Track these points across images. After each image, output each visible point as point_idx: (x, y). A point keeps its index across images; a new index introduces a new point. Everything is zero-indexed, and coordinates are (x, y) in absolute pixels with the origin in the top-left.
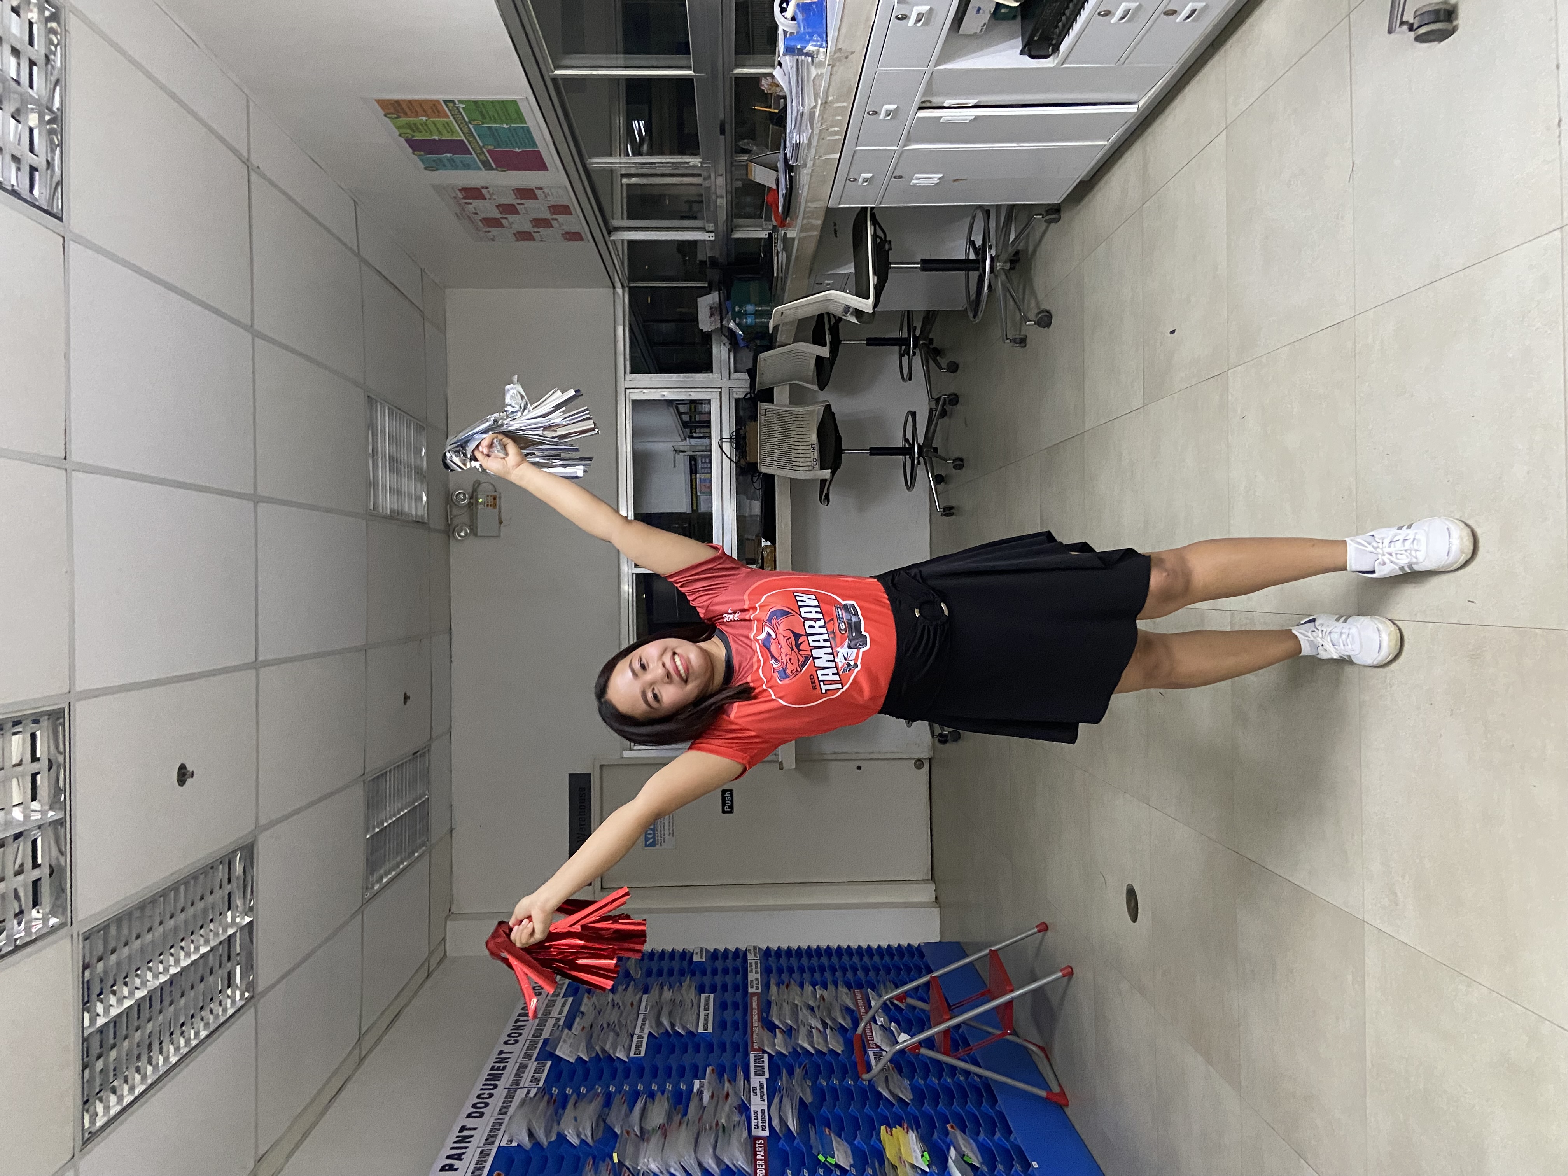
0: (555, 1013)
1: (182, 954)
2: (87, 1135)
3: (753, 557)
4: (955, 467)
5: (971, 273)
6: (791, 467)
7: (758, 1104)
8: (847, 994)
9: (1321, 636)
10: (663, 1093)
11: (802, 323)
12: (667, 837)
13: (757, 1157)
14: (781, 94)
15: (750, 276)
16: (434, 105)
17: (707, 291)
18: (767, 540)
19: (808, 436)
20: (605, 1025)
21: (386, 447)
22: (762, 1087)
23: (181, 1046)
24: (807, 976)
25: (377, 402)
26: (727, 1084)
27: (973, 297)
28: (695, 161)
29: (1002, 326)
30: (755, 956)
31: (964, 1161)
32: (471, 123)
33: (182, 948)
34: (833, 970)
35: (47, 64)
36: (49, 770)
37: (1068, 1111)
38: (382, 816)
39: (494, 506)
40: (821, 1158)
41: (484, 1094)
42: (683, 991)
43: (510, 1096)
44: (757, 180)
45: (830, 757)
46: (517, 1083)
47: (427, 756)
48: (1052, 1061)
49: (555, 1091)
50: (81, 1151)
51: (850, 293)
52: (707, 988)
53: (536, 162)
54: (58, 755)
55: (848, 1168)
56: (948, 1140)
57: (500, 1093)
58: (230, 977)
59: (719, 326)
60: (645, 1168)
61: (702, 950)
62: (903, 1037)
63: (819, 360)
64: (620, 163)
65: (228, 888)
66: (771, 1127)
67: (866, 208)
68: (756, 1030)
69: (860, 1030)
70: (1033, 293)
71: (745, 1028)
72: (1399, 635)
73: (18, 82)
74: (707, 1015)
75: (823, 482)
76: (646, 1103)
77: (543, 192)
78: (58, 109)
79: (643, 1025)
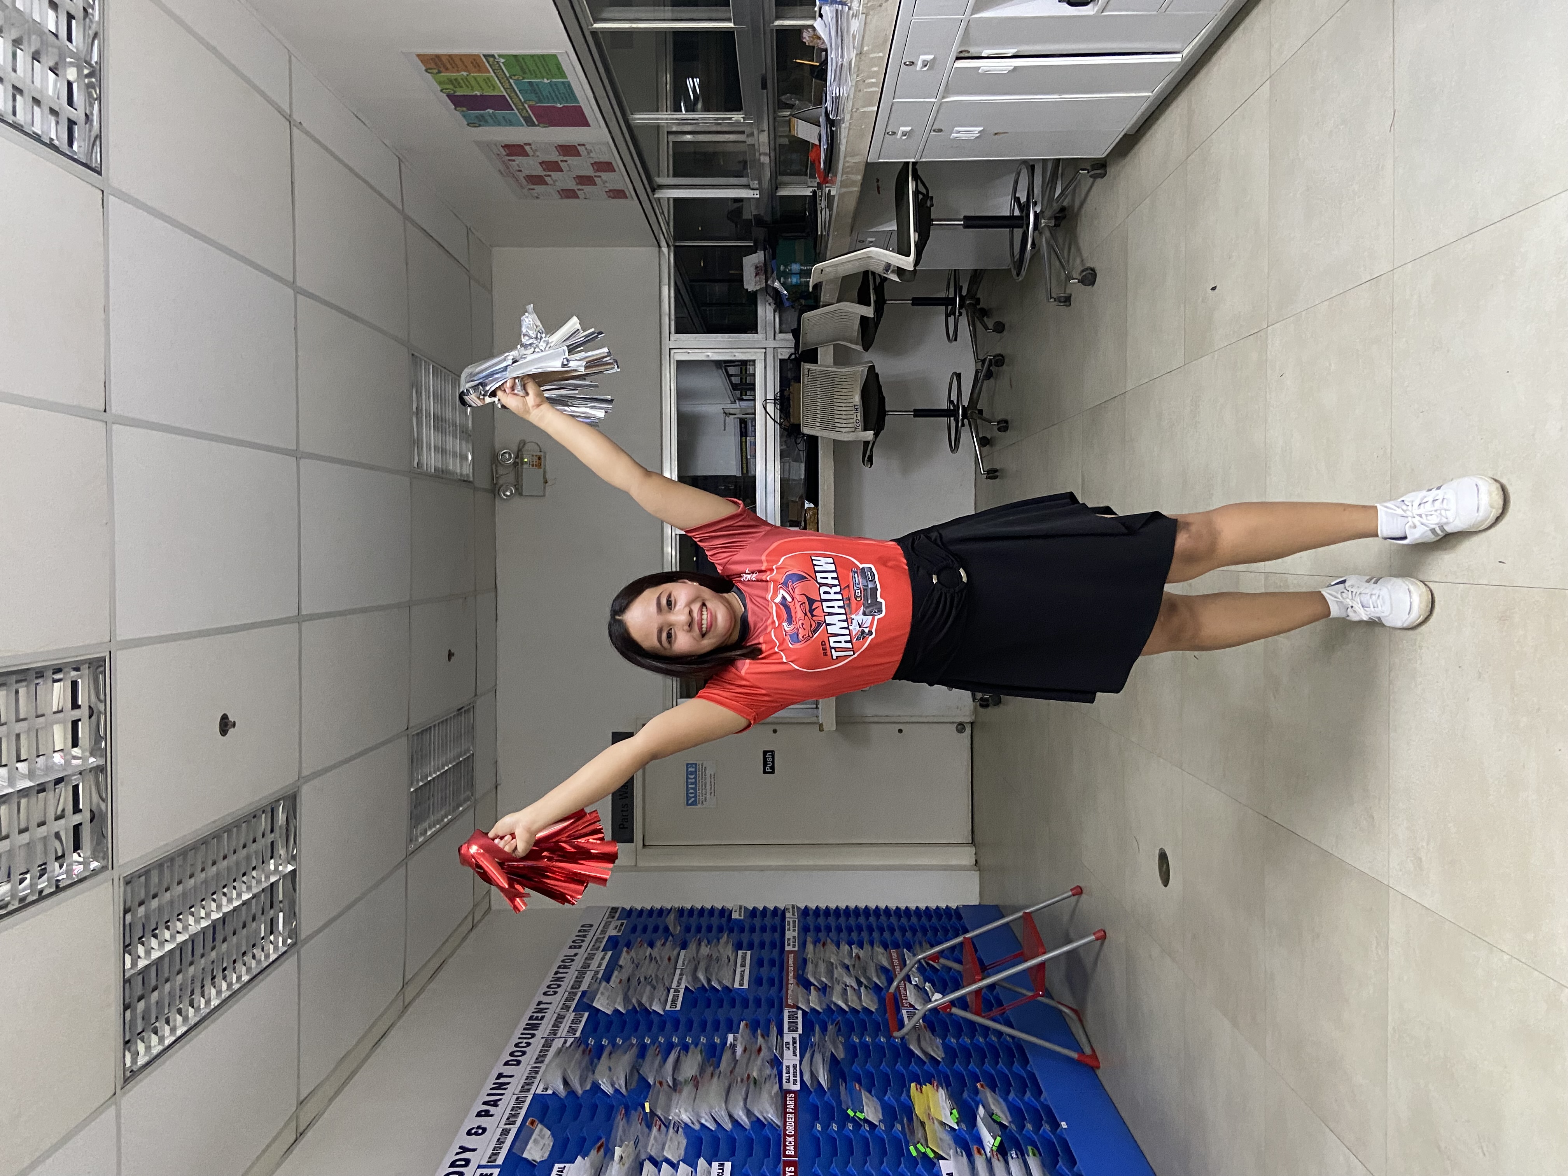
0: (594, 965)
1: (224, 900)
2: (128, 1074)
3: (795, 519)
4: (999, 429)
5: (1015, 230)
6: (833, 429)
7: (790, 1059)
8: (883, 954)
9: (1350, 597)
10: (696, 1045)
11: (846, 280)
12: (708, 796)
13: (788, 1110)
14: (823, 47)
15: (796, 234)
16: (474, 60)
17: (751, 251)
18: (810, 501)
19: (851, 397)
20: (642, 979)
21: (430, 405)
22: (794, 1042)
23: (223, 990)
24: (844, 935)
25: (421, 360)
26: (760, 1039)
27: (1017, 257)
28: (737, 117)
29: (1046, 284)
30: (794, 914)
31: (993, 1120)
32: (511, 78)
33: (225, 894)
34: (871, 929)
35: (84, 19)
36: (90, 717)
37: (1099, 1072)
38: (427, 770)
39: (539, 465)
40: (851, 1113)
41: (522, 1043)
42: (720, 947)
43: (547, 1045)
44: (800, 136)
45: (872, 720)
46: (554, 1033)
47: (472, 713)
48: (1085, 1023)
49: (591, 1041)
50: (122, 1089)
51: (893, 251)
52: (745, 945)
53: (578, 118)
54: (99, 703)
55: (877, 1123)
56: (978, 1098)
57: (537, 1043)
58: (273, 923)
59: (764, 285)
60: (676, 1118)
61: (740, 908)
62: (937, 996)
63: (864, 319)
64: (667, 119)
65: (270, 837)
66: (802, 1081)
67: (908, 163)
68: (791, 987)
69: (892, 989)
70: (1079, 250)
71: (780, 984)
72: (1430, 596)
73: (56, 36)
74: (744, 971)
75: (866, 443)
76: (679, 1056)
77: (586, 149)
78: (96, 63)
79: (680, 979)
